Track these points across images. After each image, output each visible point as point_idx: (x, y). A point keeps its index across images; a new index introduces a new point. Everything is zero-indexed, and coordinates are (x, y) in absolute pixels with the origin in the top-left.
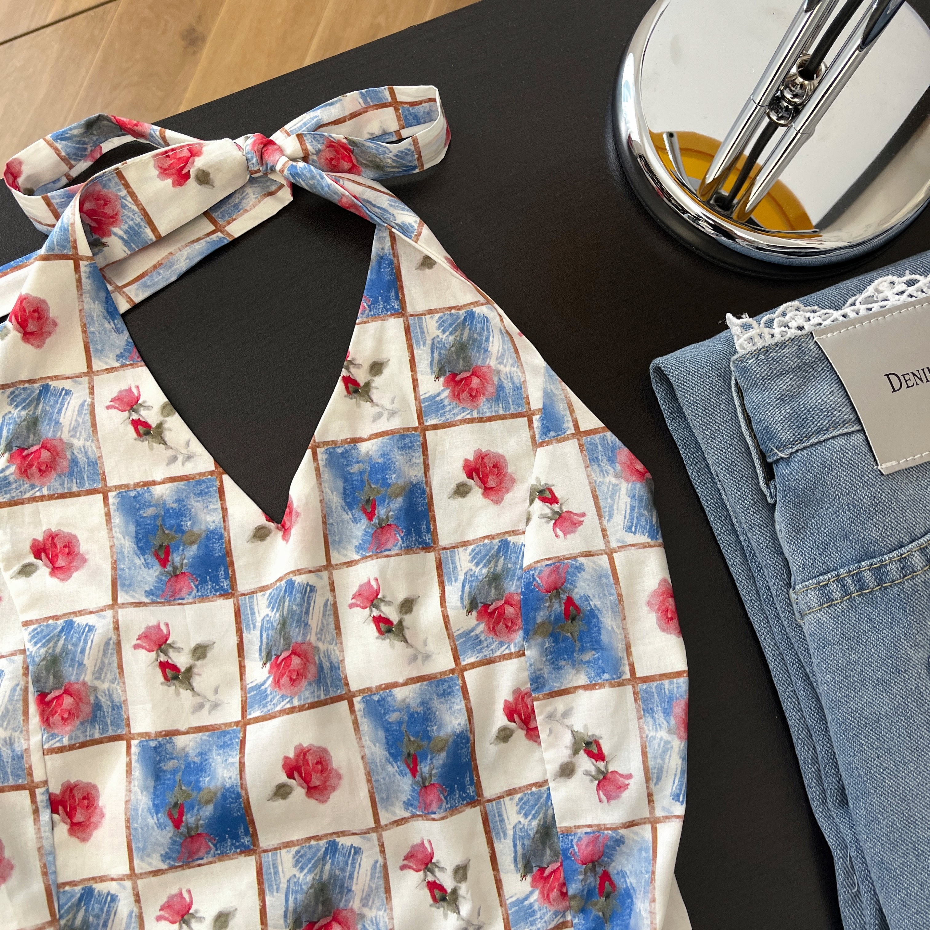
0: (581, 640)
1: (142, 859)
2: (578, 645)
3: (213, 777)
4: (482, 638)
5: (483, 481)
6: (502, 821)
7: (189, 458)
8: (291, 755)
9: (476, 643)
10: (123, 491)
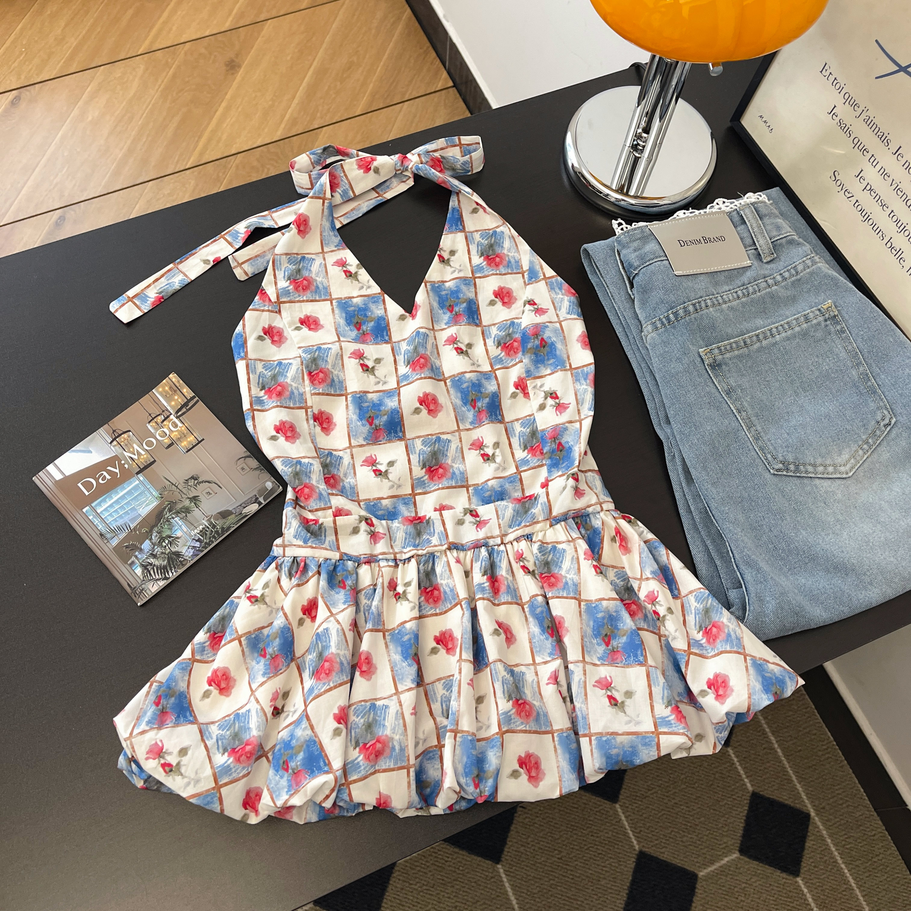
0: (547, 355)
1: (355, 439)
2: (546, 358)
3: (386, 406)
4: (503, 358)
5: (502, 299)
6: (514, 430)
7: (369, 287)
8: (421, 395)
9: (501, 361)
10: (339, 300)
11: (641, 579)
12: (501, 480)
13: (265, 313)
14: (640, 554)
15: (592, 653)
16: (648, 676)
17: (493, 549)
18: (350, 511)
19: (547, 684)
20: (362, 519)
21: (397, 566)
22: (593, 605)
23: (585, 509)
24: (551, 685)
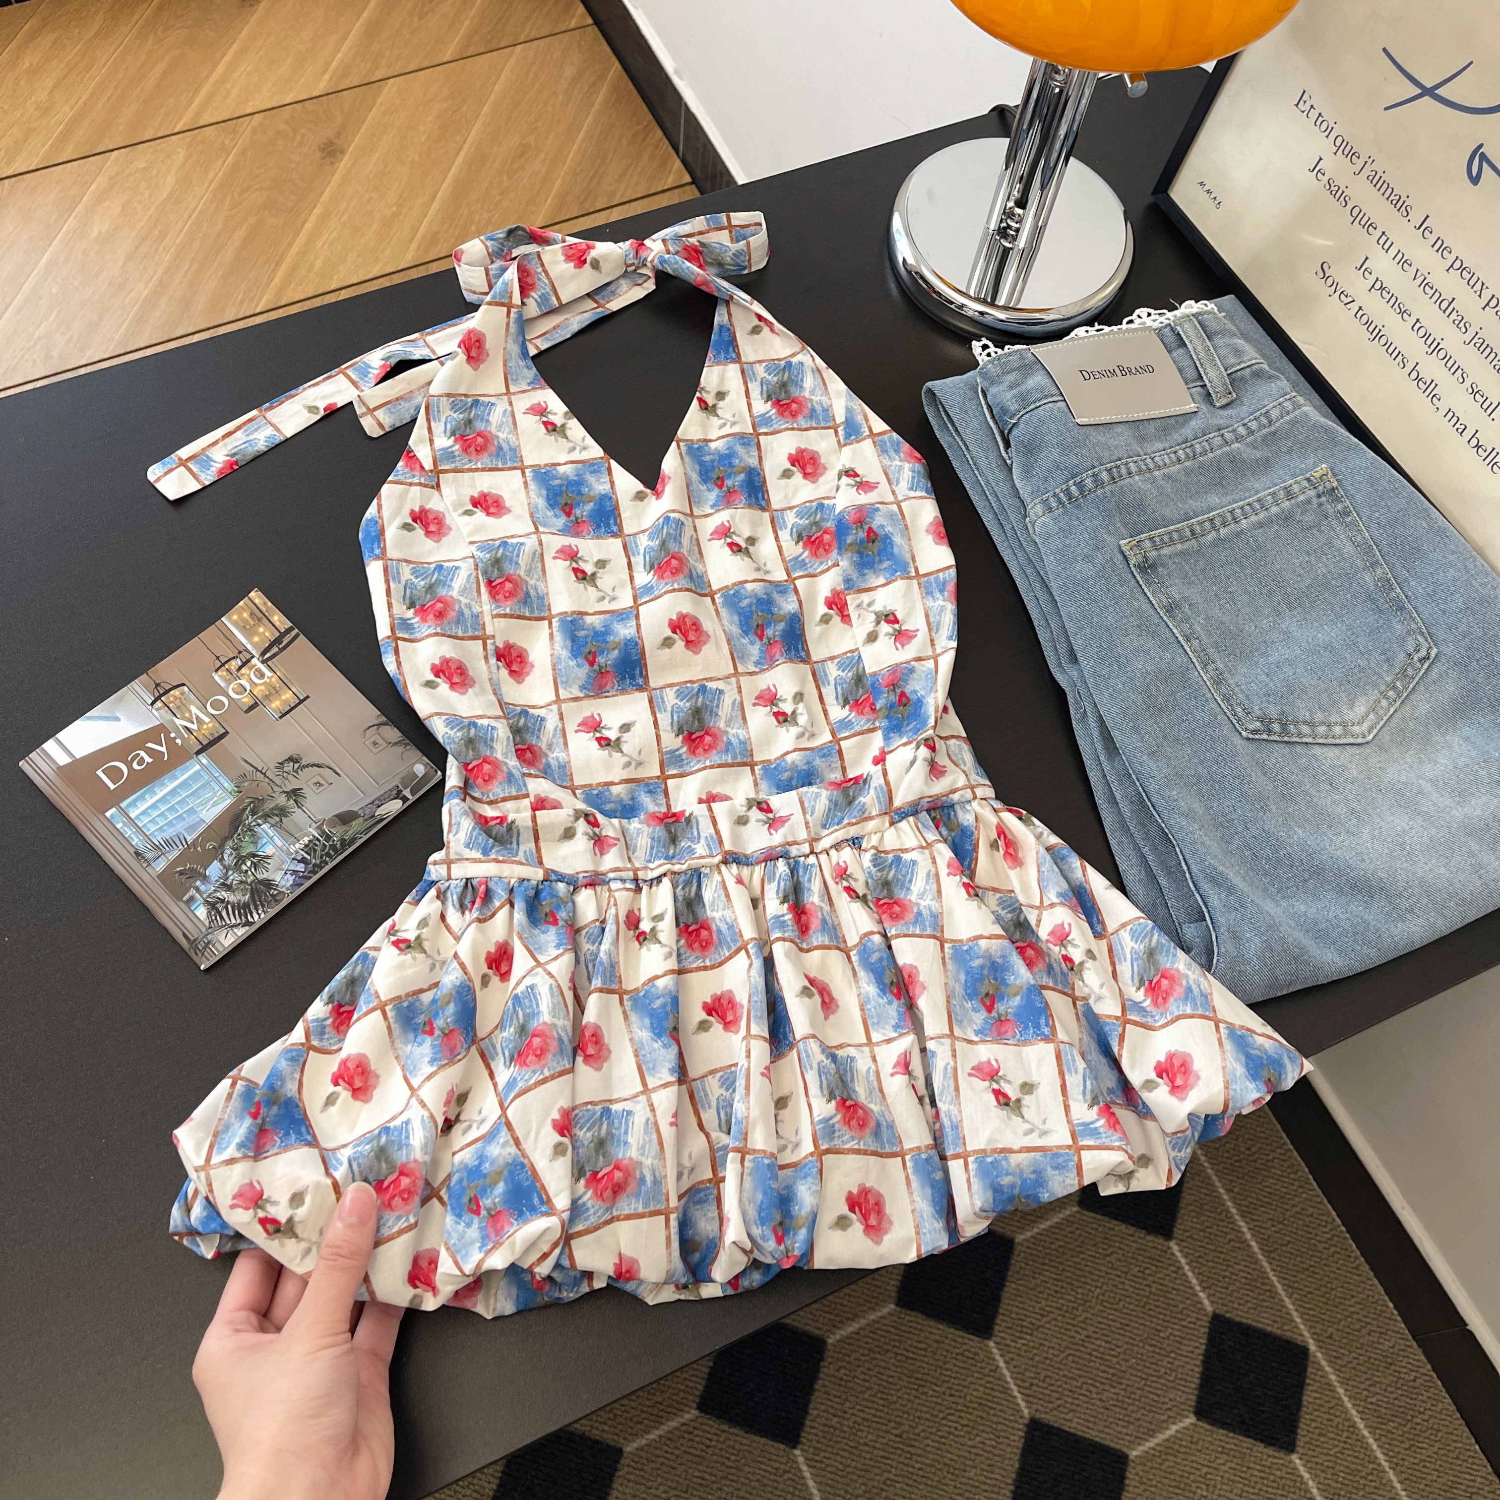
0: (879, 555)
1: (565, 689)
2: (877, 559)
3: (617, 634)
4: (807, 561)
5: (803, 468)
6: (826, 675)
7: (584, 448)
8: (674, 618)
9: (803, 565)
10: (536, 469)
11: (1041, 907)
12: (808, 752)
13: (413, 488)
14: (1038, 866)
15: (965, 1023)
16: (1058, 1057)
17: (797, 862)
18: (559, 802)
19: (892, 1075)
20: (578, 815)
21: (638, 890)
22: (965, 948)
23: (947, 795)
24: (899, 1077)
